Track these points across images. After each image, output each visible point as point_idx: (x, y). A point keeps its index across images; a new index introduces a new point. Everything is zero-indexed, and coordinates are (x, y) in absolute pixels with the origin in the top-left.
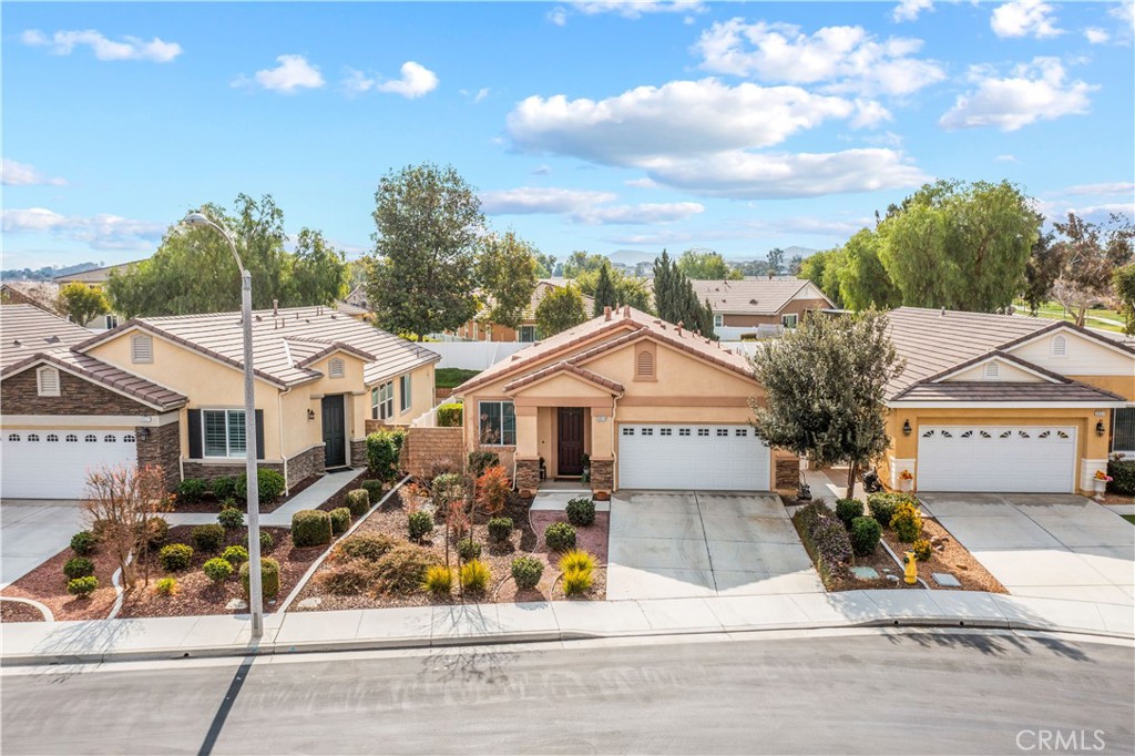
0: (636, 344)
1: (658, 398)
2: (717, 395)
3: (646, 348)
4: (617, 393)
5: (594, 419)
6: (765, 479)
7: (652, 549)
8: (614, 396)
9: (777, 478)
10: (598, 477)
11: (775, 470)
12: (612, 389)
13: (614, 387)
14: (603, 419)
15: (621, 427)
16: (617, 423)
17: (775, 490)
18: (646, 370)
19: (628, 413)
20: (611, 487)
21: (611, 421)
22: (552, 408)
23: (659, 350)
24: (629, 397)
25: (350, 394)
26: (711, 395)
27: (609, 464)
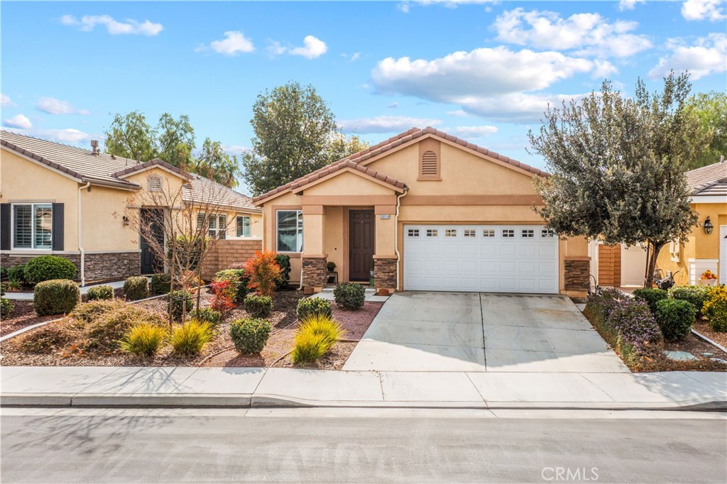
0: (420, 142)
1: (442, 197)
2: (503, 194)
3: (430, 147)
4: (401, 193)
5: (378, 218)
6: (553, 279)
8: (397, 194)
9: (566, 278)
10: (381, 275)
11: (563, 271)
12: (395, 185)
14: (386, 217)
15: (407, 228)
16: (401, 223)
17: (563, 292)
18: (430, 168)
19: (412, 213)
20: (394, 286)
21: (394, 219)
22: (344, 207)
23: (443, 148)
24: (413, 196)
25: (169, 209)
26: (496, 194)
27: (392, 262)
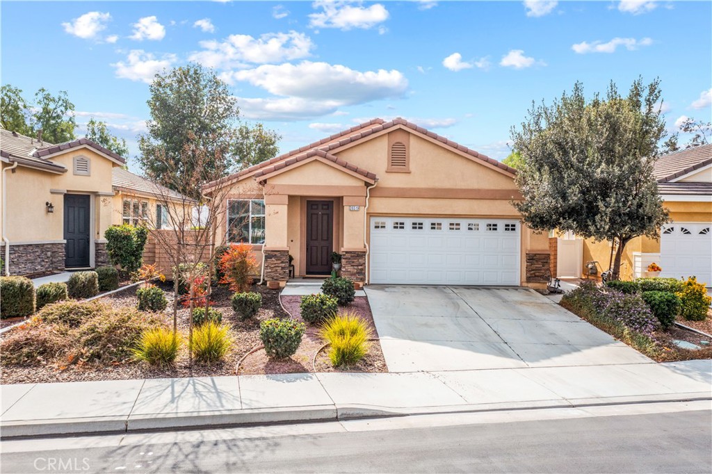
0: (389, 133)
1: (411, 189)
2: (470, 188)
3: (400, 138)
4: (370, 183)
5: (346, 209)
6: (515, 272)
7: (426, 325)
8: (367, 184)
9: (528, 271)
10: (350, 268)
11: (525, 264)
12: (366, 176)
13: (367, 175)
14: (356, 208)
15: (374, 221)
16: (370, 215)
17: (525, 284)
18: (399, 159)
19: (380, 205)
20: (363, 280)
21: (363, 211)
22: (302, 197)
23: (412, 140)
24: (381, 188)
25: (96, 194)
26: (463, 188)
27: (360, 255)
